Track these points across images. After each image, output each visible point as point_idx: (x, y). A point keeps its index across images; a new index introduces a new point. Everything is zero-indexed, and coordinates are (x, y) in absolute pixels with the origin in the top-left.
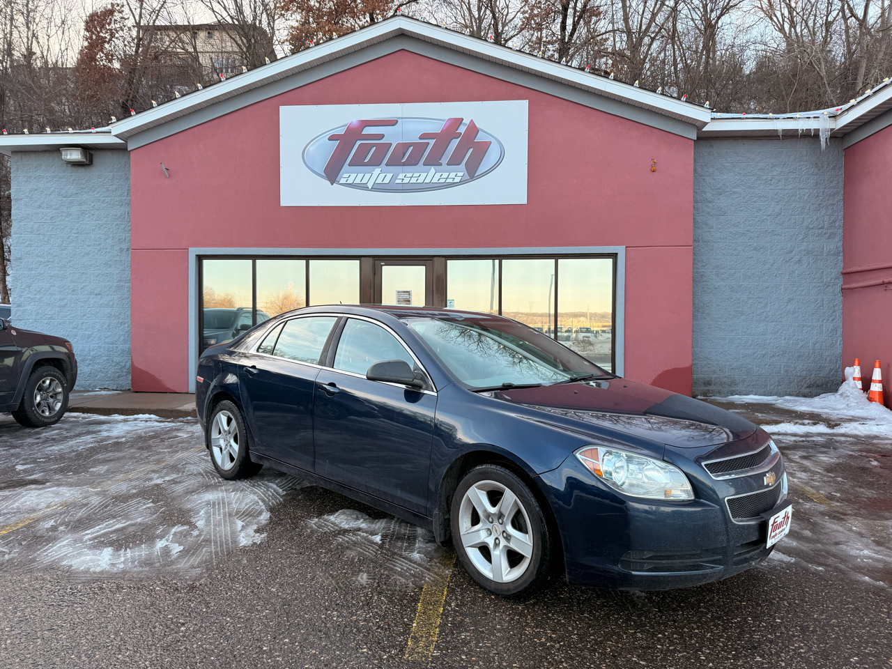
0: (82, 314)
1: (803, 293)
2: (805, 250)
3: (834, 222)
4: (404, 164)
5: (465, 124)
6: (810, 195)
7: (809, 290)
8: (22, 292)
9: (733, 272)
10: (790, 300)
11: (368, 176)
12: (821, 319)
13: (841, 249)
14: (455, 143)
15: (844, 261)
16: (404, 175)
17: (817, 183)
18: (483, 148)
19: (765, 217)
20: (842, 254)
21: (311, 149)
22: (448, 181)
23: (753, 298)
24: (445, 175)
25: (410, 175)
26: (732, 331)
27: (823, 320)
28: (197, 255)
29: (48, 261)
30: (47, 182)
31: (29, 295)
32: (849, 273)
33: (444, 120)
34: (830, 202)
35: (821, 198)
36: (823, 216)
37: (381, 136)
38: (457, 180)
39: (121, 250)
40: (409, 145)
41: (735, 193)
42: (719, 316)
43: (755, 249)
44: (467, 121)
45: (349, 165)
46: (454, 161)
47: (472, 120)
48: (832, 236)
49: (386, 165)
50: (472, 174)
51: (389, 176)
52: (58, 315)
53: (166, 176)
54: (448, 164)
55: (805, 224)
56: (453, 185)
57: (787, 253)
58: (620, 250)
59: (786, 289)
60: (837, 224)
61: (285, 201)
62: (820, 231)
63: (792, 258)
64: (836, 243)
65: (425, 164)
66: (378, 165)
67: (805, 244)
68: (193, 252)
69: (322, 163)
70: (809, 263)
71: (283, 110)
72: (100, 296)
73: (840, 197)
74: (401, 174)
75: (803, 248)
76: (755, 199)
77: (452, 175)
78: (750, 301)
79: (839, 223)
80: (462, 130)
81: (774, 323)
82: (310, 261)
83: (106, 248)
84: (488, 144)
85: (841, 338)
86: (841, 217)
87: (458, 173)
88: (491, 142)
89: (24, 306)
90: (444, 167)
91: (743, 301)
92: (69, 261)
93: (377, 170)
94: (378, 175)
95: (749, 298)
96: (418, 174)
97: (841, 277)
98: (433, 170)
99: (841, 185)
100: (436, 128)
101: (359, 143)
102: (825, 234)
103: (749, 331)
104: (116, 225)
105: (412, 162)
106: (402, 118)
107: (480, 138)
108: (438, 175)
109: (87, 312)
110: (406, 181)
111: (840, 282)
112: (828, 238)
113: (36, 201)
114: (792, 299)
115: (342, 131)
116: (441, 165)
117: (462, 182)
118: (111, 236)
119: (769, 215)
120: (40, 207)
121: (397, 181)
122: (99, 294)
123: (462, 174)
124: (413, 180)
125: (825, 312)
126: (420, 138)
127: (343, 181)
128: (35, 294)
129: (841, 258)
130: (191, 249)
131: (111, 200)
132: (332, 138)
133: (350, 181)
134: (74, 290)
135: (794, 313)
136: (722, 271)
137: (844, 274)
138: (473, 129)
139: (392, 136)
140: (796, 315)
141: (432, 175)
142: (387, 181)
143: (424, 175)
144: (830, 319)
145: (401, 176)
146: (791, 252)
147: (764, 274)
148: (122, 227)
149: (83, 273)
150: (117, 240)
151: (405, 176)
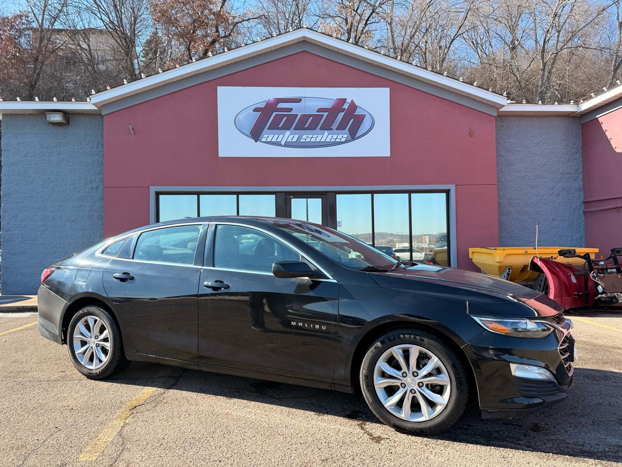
0: (60, 236)
1: (561, 215)
2: (561, 187)
3: (578, 170)
4: (306, 129)
5: (348, 103)
6: (562, 153)
7: (564, 213)
8: (10, 220)
9: (519, 201)
10: (554, 219)
11: (281, 136)
12: (572, 232)
13: (582, 187)
14: (341, 115)
15: (584, 194)
16: (306, 136)
17: (566, 145)
18: (360, 119)
19: (537, 167)
20: (583, 190)
21: (241, 117)
22: (337, 140)
23: (531, 218)
24: (335, 137)
25: (311, 136)
26: (520, 240)
27: (574, 232)
28: (156, 192)
29: (32, 197)
30: (32, 137)
31: (16, 223)
32: (589, 202)
33: (333, 100)
34: (574, 157)
35: (569, 155)
36: (571, 166)
37: (291, 110)
38: (343, 140)
39: (92, 188)
40: (310, 116)
41: (518, 151)
42: (512, 230)
43: (532, 187)
44: (349, 101)
45: (268, 129)
46: (341, 127)
47: (352, 100)
48: (576, 179)
49: (294, 129)
50: (353, 136)
51: (296, 137)
52: (40, 237)
53: (132, 134)
54: (337, 129)
55: (561, 171)
56: (341, 143)
57: (551, 190)
58: (452, 188)
59: (551, 213)
60: (579, 171)
61: (222, 153)
62: (570, 175)
63: (554, 193)
64: (579, 183)
65: (321, 129)
66: (288, 129)
67: (561, 184)
68: (153, 189)
69: (248, 127)
70: (564, 196)
71: (220, 89)
72: (75, 223)
73: (580, 154)
74: (304, 136)
75: (560, 186)
76: (530, 155)
77: (340, 137)
78: (530, 220)
79: (581, 170)
80: (346, 106)
81: (545, 234)
82: (240, 196)
83: (80, 187)
84: (363, 117)
85: (584, 243)
86: (581, 167)
87: (343, 136)
88: (365, 115)
89: (12, 231)
90: (334, 131)
91: (525, 221)
92: (50, 197)
93: (288, 133)
94: (288, 136)
95: (529, 218)
96: (315, 136)
97: (583, 204)
98: (326, 133)
99: (580, 146)
100: (328, 105)
101: (275, 113)
102: (572, 177)
103: (530, 240)
104: (88, 170)
105: (312, 127)
106: (305, 97)
107: (358, 112)
108: (330, 137)
109: (64, 234)
110: (308, 140)
111: (583, 207)
112: (574, 180)
113: (22, 152)
114: (555, 219)
115: (263, 105)
116: (332, 129)
117: (346, 142)
118: (84, 178)
119: (539, 165)
120: (25, 156)
121: (302, 140)
122: (74, 221)
123: (346, 136)
124: (313, 140)
125: (574, 227)
126: (317, 111)
127: (264, 140)
128: (22, 222)
129: (582, 192)
130: (151, 187)
131: (84, 151)
132: (255, 110)
133: (269, 140)
134: (53, 218)
135: (556, 228)
136: (512, 201)
137: (584, 203)
138: (353, 106)
139: (298, 110)
140: (558, 229)
141: (326, 136)
142: (295, 140)
143: (320, 136)
144: (578, 231)
145: (305, 137)
146: (553, 189)
147: (537, 203)
148: (93, 171)
149: (61, 206)
150: (88, 181)
151: (308, 137)
